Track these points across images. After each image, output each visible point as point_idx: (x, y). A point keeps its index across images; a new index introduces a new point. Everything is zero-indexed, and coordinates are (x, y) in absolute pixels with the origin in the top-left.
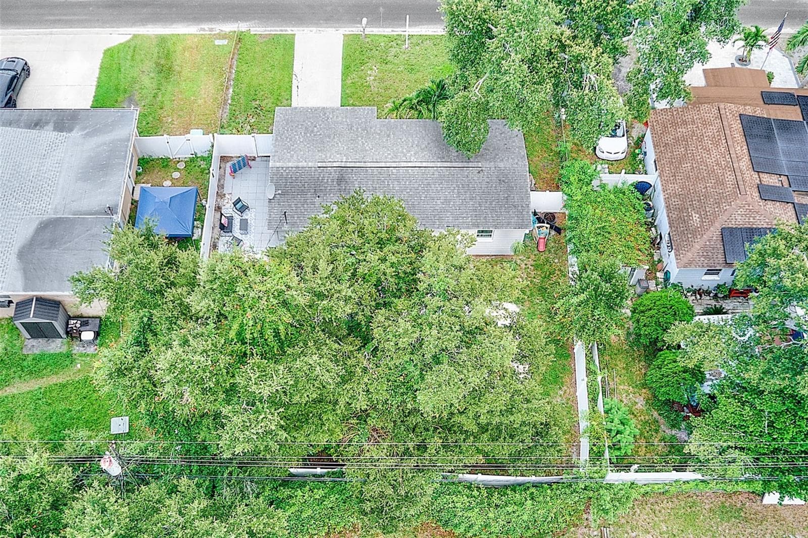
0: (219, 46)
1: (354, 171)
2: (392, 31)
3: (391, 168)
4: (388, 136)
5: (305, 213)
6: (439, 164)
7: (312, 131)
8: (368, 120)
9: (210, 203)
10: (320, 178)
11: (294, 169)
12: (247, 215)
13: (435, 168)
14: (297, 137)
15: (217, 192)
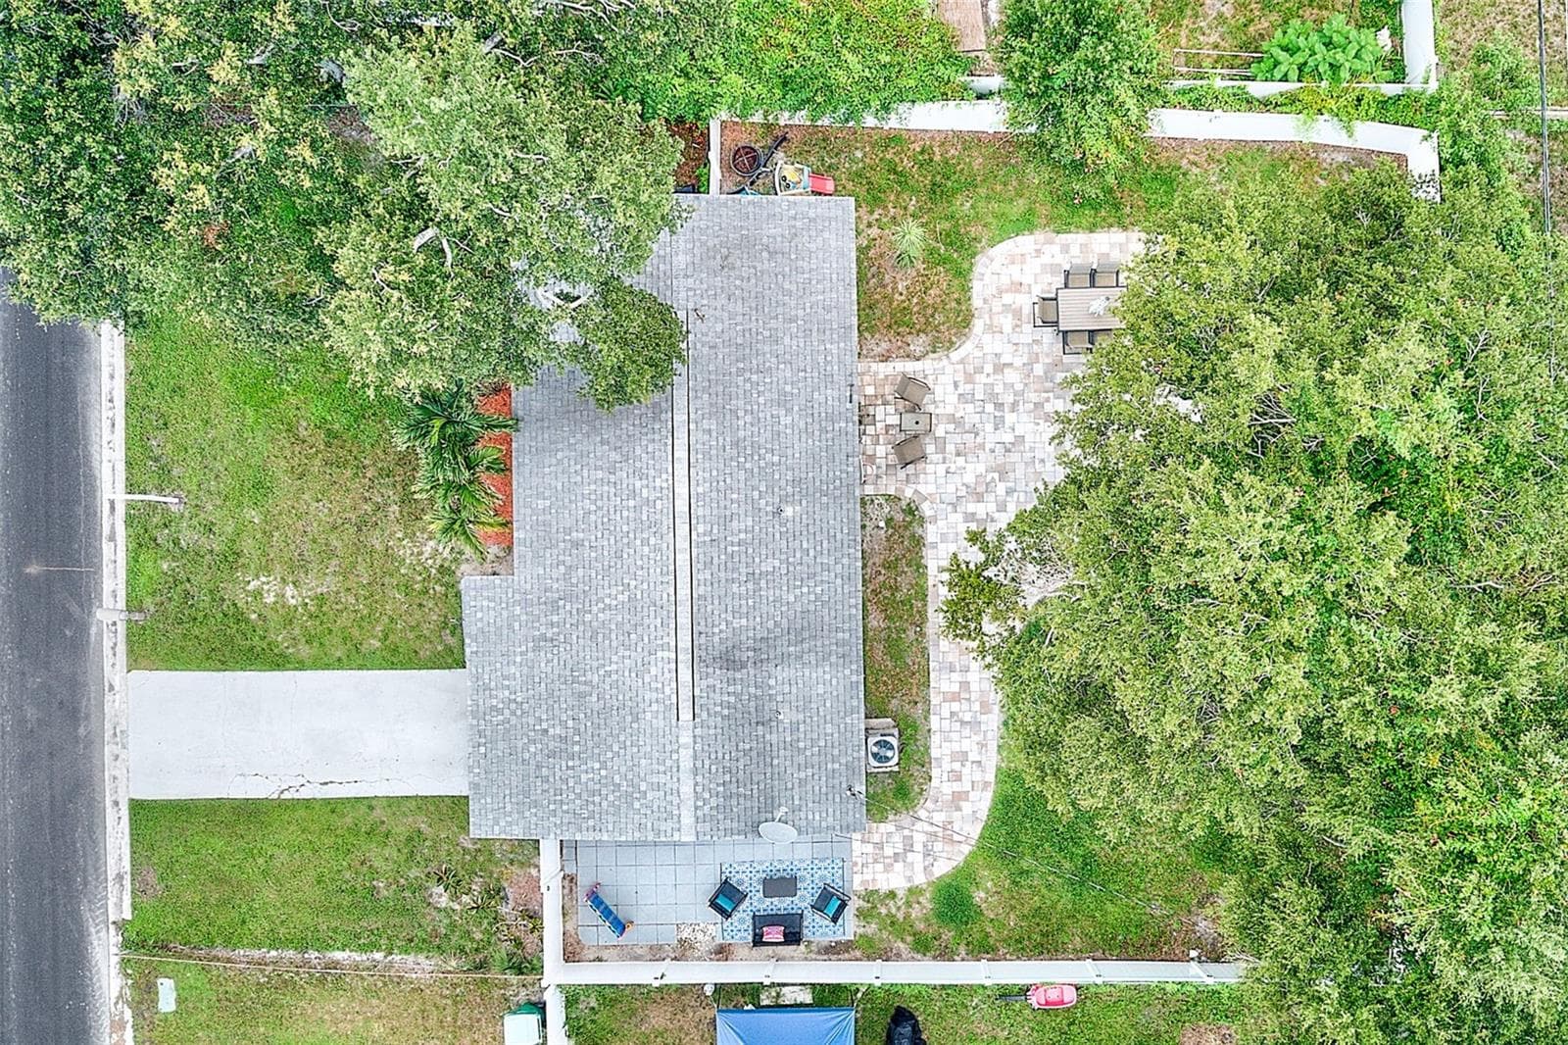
0: (180, 1001)
1: (702, 629)
2: (112, 538)
3: (694, 537)
4: (577, 544)
5: (822, 743)
6: (680, 418)
7: (564, 739)
8: (517, 597)
9: (708, 974)
10: (726, 712)
11: (699, 779)
12: (748, 881)
13: (692, 426)
14: (584, 778)
15: (675, 959)
